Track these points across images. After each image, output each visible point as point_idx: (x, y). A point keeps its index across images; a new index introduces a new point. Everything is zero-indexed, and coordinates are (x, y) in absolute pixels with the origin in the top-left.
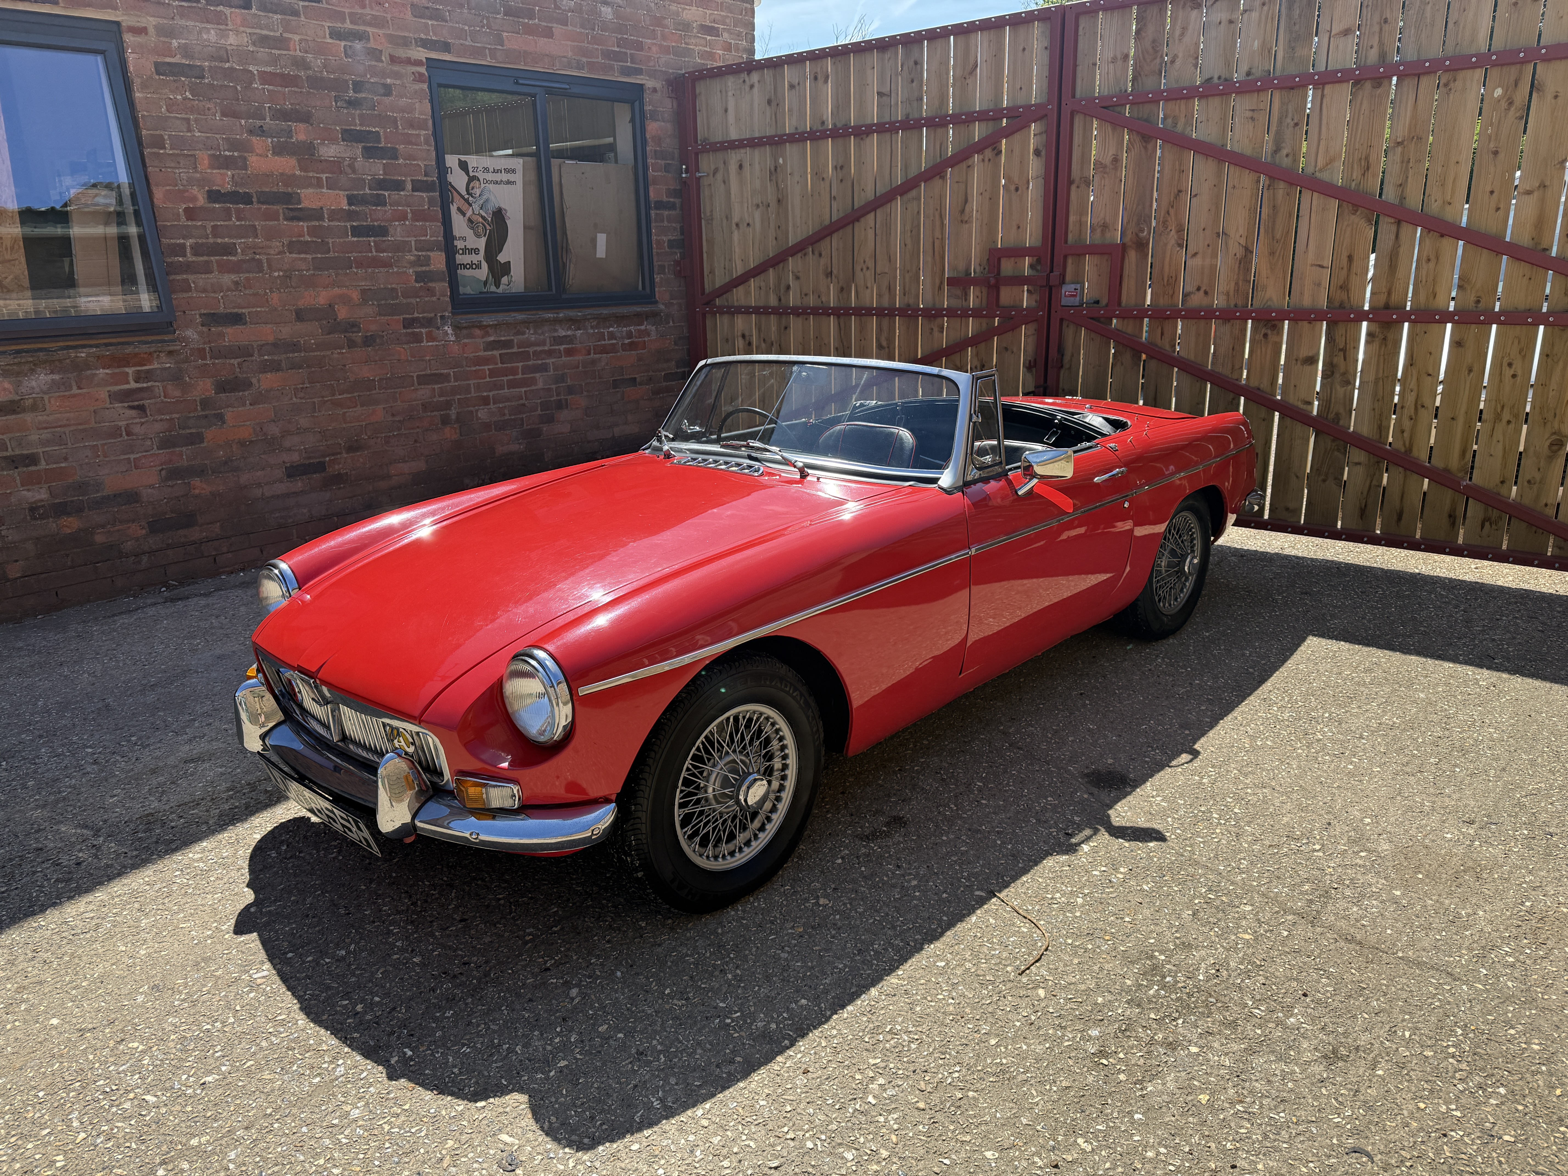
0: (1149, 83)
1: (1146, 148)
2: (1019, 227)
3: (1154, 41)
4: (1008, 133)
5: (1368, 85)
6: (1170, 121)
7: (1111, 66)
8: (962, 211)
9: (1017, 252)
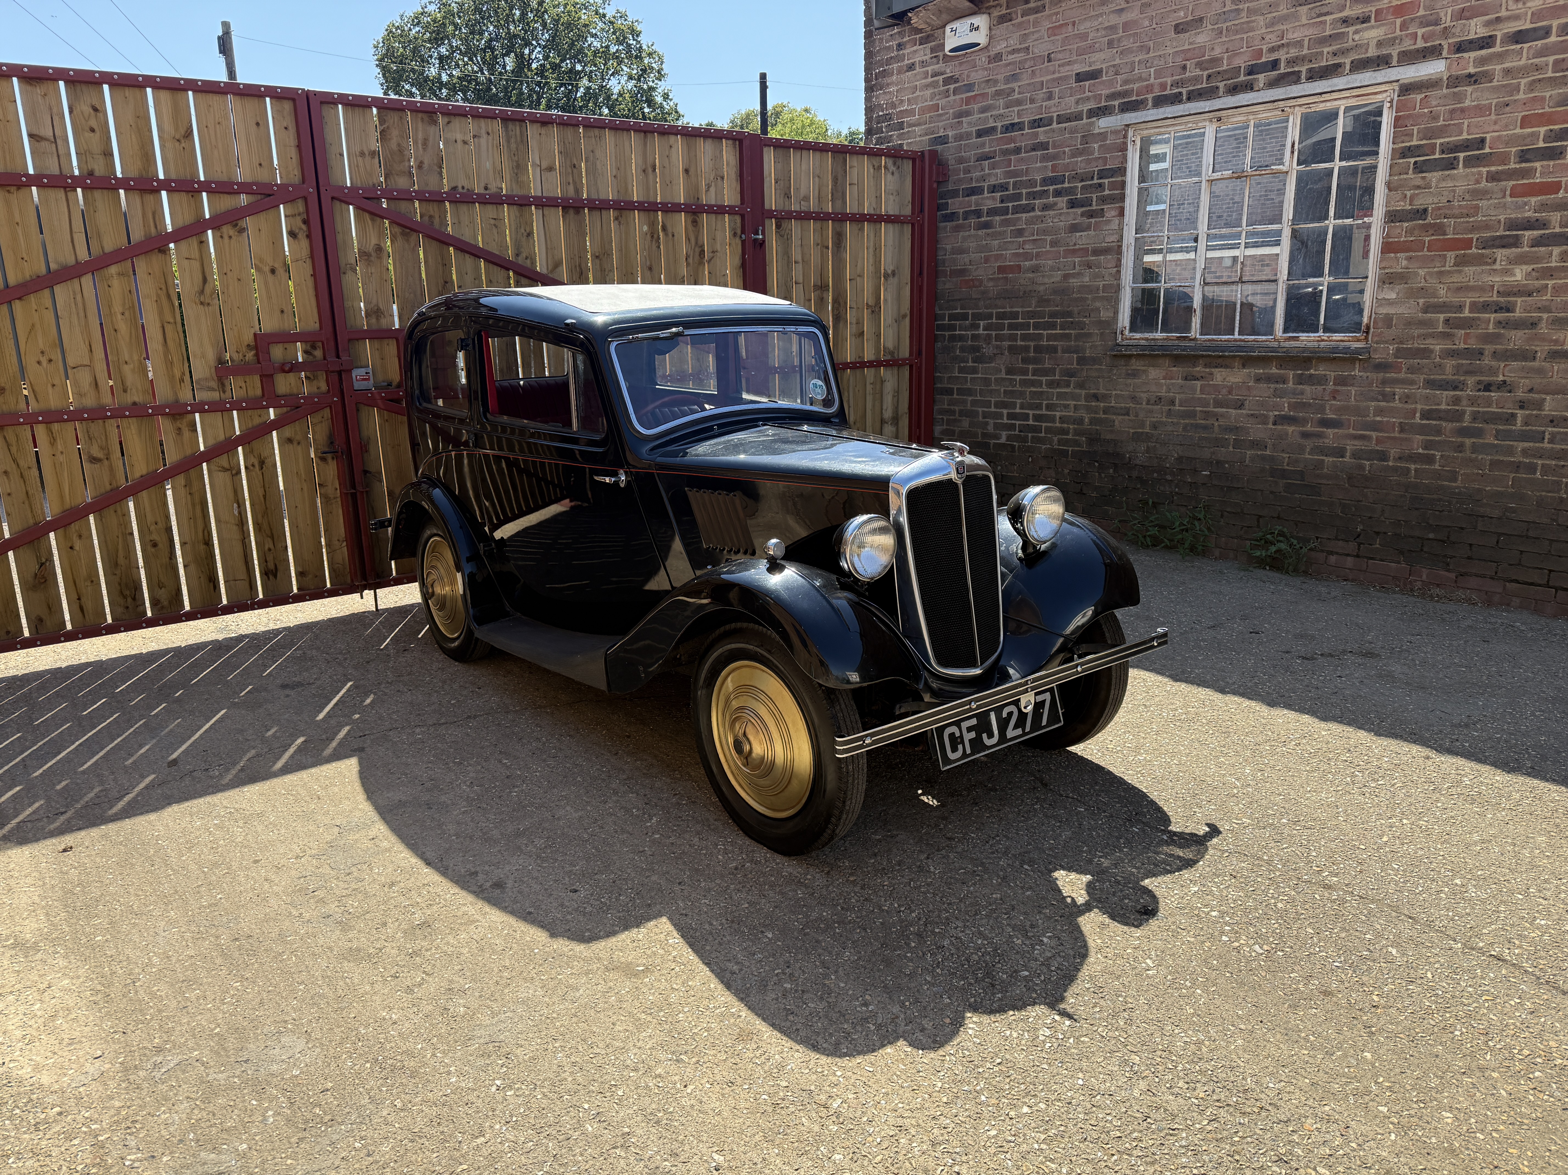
0: (402, 182)
1: (408, 241)
2: (282, 312)
3: (399, 145)
4: (251, 210)
5: (571, 211)
6: (426, 218)
7: (360, 159)
8: (202, 292)
9: (286, 338)
